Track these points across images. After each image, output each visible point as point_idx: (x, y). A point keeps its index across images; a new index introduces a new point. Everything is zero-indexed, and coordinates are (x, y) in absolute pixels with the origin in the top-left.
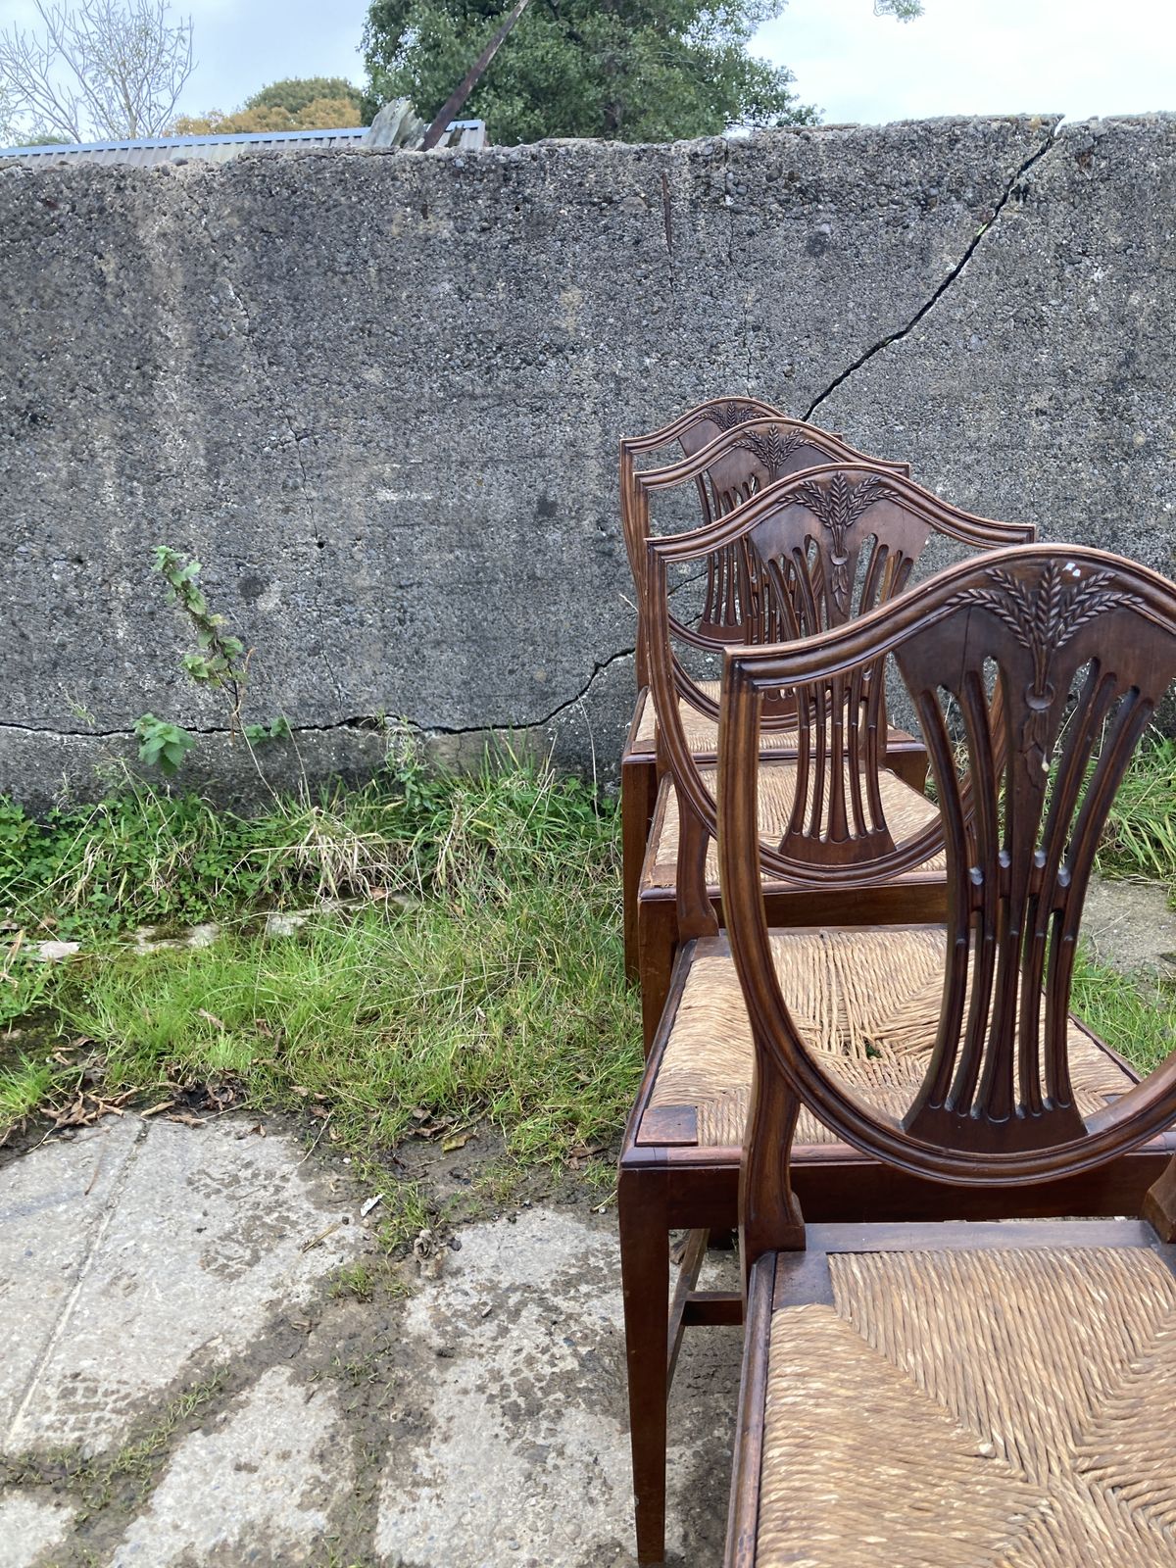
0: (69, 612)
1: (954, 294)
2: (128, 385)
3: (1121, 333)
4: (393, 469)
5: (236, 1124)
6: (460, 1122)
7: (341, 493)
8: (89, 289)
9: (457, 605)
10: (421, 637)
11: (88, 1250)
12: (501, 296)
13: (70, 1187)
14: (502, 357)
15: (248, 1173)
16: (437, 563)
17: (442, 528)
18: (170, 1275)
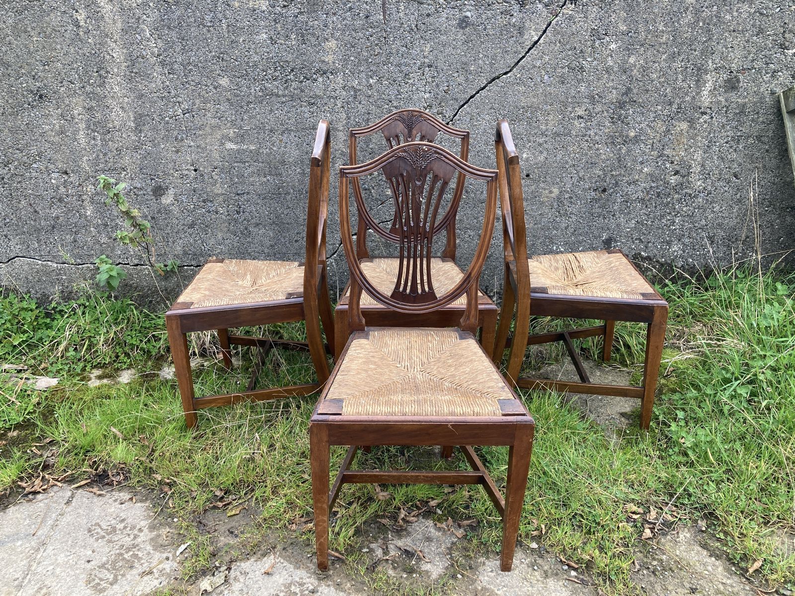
0: (60, 200)
1: (536, 52)
2: (91, 81)
3: (624, 77)
4: (234, 132)
5: (121, 494)
6: (240, 498)
7: (206, 144)
8: (71, 28)
9: (268, 205)
10: (248, 221)
11: (29, 570)
12: (294, 43)
13: (26, 530)
14: (294, 75)
15: (121, 526)
16: (257, 183)
17: (260, 164)
18: (68, 588)
